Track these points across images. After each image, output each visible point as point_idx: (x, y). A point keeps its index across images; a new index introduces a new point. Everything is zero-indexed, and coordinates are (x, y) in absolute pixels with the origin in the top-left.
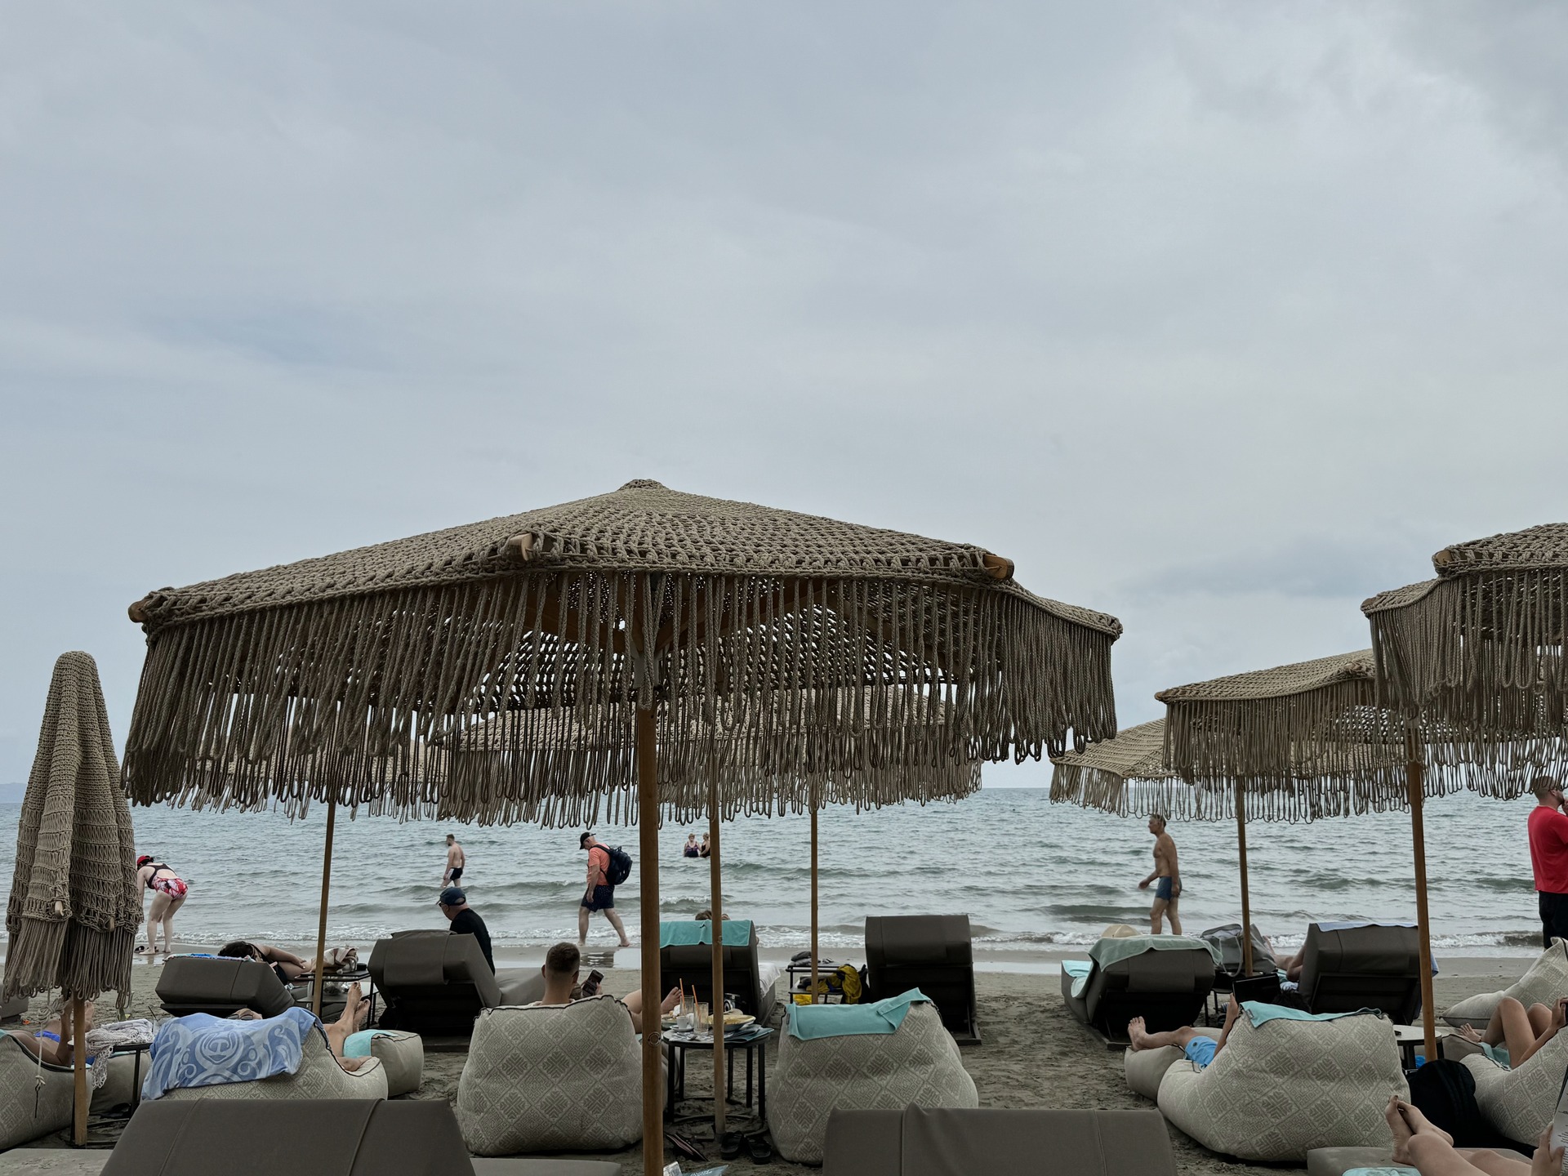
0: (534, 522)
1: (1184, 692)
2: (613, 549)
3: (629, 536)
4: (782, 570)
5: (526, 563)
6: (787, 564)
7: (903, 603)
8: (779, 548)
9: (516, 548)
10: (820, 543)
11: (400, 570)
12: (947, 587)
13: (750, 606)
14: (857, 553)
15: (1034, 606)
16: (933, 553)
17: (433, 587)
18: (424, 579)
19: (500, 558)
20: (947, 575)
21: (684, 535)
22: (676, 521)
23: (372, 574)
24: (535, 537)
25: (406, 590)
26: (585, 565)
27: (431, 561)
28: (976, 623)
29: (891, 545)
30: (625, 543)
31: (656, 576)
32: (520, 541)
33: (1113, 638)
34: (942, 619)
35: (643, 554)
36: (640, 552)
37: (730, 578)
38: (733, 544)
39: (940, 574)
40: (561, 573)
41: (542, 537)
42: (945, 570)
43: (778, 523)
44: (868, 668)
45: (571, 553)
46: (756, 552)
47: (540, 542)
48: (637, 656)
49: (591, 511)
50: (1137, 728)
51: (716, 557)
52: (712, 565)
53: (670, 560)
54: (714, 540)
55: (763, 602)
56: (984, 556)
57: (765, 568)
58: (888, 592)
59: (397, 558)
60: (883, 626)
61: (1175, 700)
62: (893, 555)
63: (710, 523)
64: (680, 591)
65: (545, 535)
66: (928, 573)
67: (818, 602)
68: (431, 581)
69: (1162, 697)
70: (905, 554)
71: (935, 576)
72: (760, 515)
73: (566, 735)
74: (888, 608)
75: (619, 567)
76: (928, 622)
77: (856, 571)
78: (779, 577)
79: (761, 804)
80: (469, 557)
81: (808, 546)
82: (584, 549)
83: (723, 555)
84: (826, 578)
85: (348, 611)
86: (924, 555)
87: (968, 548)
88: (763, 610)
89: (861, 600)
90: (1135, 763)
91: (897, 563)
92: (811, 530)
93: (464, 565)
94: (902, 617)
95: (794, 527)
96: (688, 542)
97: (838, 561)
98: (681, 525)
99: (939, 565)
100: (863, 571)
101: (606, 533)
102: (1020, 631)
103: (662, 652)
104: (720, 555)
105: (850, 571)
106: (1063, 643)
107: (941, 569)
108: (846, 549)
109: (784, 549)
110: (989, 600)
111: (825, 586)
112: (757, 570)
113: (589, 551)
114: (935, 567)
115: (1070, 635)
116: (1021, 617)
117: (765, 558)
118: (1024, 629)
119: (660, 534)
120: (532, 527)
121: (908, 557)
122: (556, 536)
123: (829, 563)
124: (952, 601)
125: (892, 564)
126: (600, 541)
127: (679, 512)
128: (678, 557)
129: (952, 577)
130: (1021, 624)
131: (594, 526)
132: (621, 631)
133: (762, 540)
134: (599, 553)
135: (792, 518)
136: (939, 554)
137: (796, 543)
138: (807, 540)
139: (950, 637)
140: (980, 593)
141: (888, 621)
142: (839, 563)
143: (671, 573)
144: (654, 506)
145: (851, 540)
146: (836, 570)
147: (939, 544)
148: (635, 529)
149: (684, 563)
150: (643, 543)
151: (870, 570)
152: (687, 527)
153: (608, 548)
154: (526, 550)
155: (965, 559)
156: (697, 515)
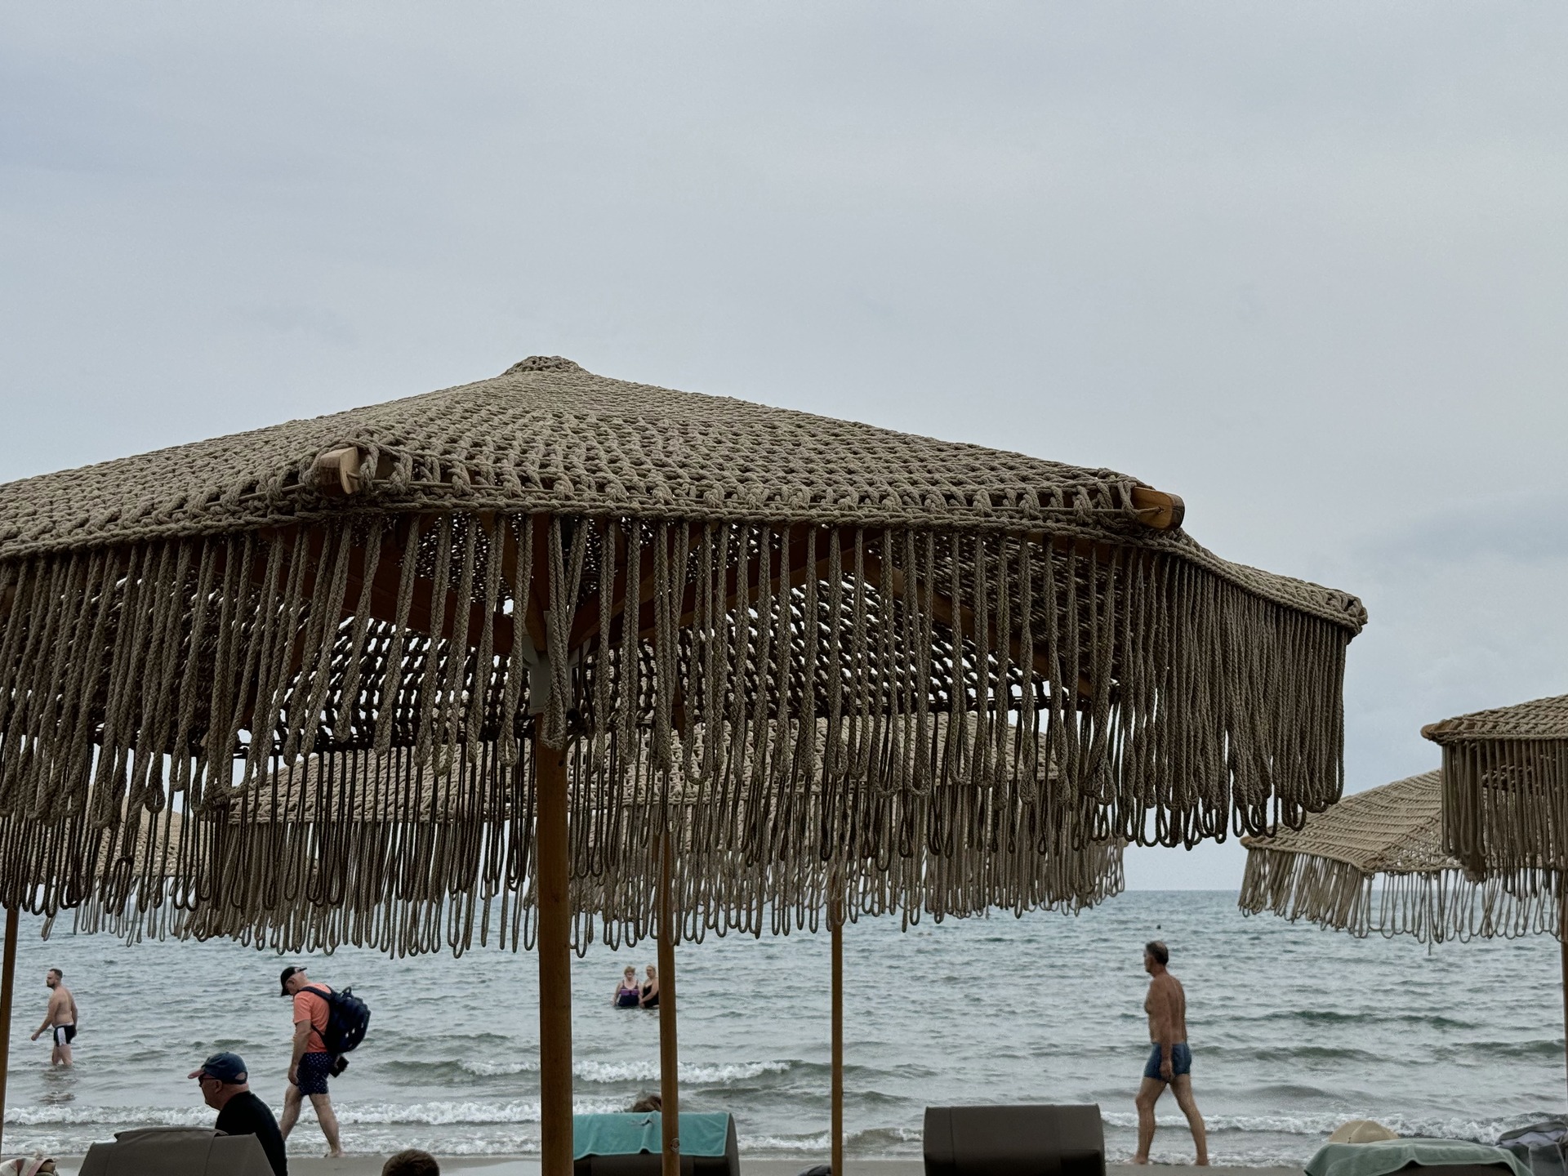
0: (361, 427)
1: (1472, 726)
2: (498, 475)
3: (524, 452)
4: (787, 511)
5: (347, 497)
6: (795, 503)
7: (993, 571)
8: (781, 474)
9: (330, 472)
10: (851, 466)
11: (131, 511)
12: (1066, 544)
13: (732, 574)
14: (914, 483)
15: (1218, 577)
16: (1046, 484)
17: (188, 539)
18: (173, 526)
19: (303, 489)
20: (1069, 522)
21: (618, 453)
22: (604, 427)
23: (82, 515)
24: (362, 453)
25: (141, 544)
26: (449, 501)
27: (183, 494)
28: (1120, 604)
29: (973, 470)
30: (518, 465)
31: (571, 521)
32: (338, 461)
33: (1351, 632)
34: (1062, 598)
35: (549, 483)
36: (543, 480)
37: (698, 526)
38: (702, 467)
39: (1058, 521)
40: (406, 517)
41: (376, 454)
42: (1066, 513)
43: (780, 432)
45: (424, 481)
46: (741, 482)
47: (372, 462)
48: (533, 658)
49: (459, 409)
50: (1389, 787)
51: (673, 490)
52: (667, 503)
53: (594, 494)
54: (670, 461)
55: (754, 566)
56: (1133, 490)
57: (758, 507)
58: (968, 552)
59: (125, 489)
60: (960, 608)
61: (1456, 738)
62: (976, 487)
63: (663, 431)
64: (612, 546)
65: (381, 451)
66: (1035, 518)
67: (848, 568)
68: (184, 529)
69: (1433, 734)
70: (998, 485)
71: (1050, 523)
72: (747, 419)
73: (412, 795)
74: (966, 578)
75: (508, 506)
76: (1037, 603)
77: (913, 515)
78: (780, 525)
79: (743, 913)
80: (250, 488)
81: (831, 472)
82: (446, 475)
83: (686, 486)
84: (860, 527)
85: (43, 579)
86: (1029, 487)
87: (1105, 475)
88: (753, 580)
89: (921, 567)
90: (1384, 846)
91: (983, 502)
92: (836, 444)
93: (241, 502)
94: (992, 593)
95: (807, 438)
96: (626, 463)
97: (882, 498)
98: (612, 435)
99: (1056, 505)
100: (925, 514)
101: (484, 448)
102: (1193, 620)
103: (577, 651)
104: (681, 485)
105: (903, 513)
106: (1265, 640)
107: (1059, 512)
108: (896, 476)
109: (789, 477)
110: (1141, 566)
111: (860, 538)
112: (745, 511)
113: (455, 477)
114: (1049, 508)
115: (1277, 626)
116: (1195, 596)
117: (758, 491)
118: (1201, 616)
119: (577, 450)
120: (358, 436)
121: (1003, 490)
122: (399, 451)
123: (867, 500)
124: (1077, 569)
125: (975, 503)
126: (475, 461)
127: (608, 413)
128: (608, 490)
129: (1078, 525)
130: (1194, 608)
131: (464, 436)
132: (508, 616)
133: (752, 460)
134: (473, 481)
135: (802, 423)
136: (1056, 486)
137: (810, 466)
138: (829, 462)
139: (1074, 628)
140: (1126, 553)
141: (968, 601)
142: (884, 501)
143: (596, 517)
144: (565, 402)
145: (905, 462)
146: (879, 513)
147: (1056, 469)
148: (534, 441)
149: (619, 500)
150: (548, 465)
151: (938, 512)
152: (623, 438)
153: (488, 473)
154: (348, 476)
155: (1099, 495)
156: (640, 419)
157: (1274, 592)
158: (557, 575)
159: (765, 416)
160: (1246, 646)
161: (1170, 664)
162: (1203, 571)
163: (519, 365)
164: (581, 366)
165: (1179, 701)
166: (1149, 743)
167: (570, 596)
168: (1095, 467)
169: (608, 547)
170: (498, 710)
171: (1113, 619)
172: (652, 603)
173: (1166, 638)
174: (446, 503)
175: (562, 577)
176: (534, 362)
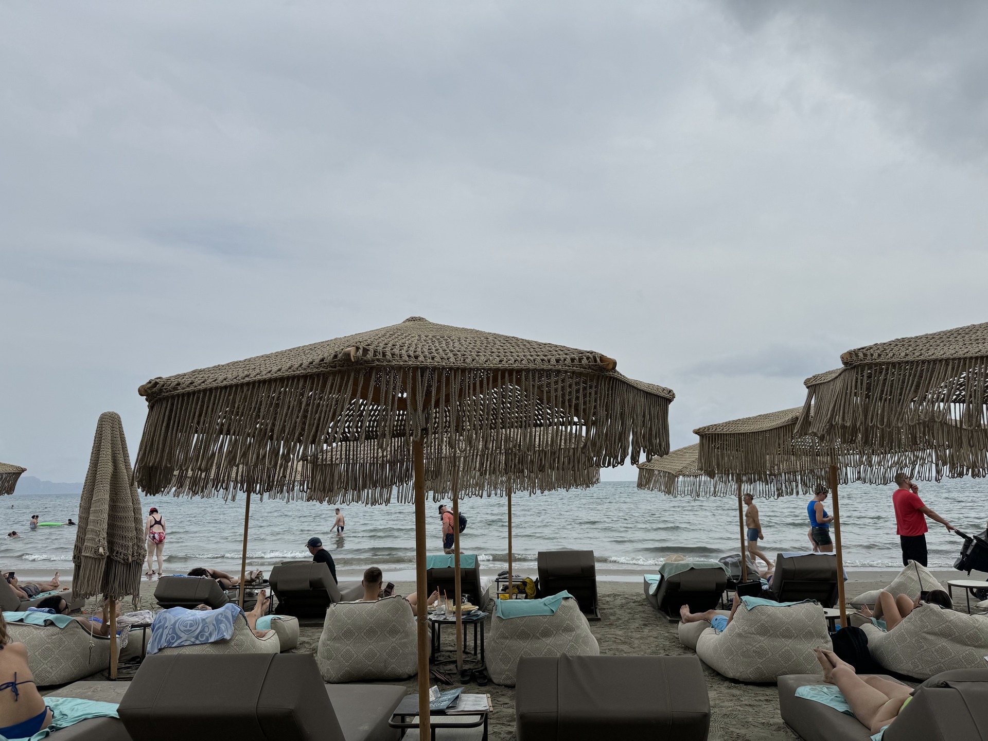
0: (357, 340)
1: (709, 429)
2: (400, 355)
3: (409, 347)
4: (492, 365)
5: (353, 363)
6: (494, 362)
7: (557, 382)
8: (490, 353)
9: (348, 355)
10: (512, 351)
11: (285, 367)
12: (581, 374)
13: (474, 385)
14: (532, 356)
15: (627, 384)
16: (573, 356)
17: (303, 376)
18: (298, 372)
19: (339, 360)
20: (580, 368)
21: (438, 347)
22: (434, 339)
23: (270, 369)
24: (358, 349)
25: (288, 378)
26: (385, 363)
27: (301, 362)
28: (596, 393)
29: (550, 351)
30: (407, 352)
31: (423, 369)
32: (350, 351)
33: (670, 401)
34: (578, 391)
35: (416, 357)
36: (414, 356)
37: (464, 370)
38: (465, 352)
39: (577, 367)
40: (372, 368)
41: (362, 349)
42: (579, 365)
43: (489, 340)
44: (538, 418)
45: (377, 357)
46: (477, 356)
47: (361, 351)
49: (388, 334)
51: (456, 359)
52: (454, 363)
53: (431, 361)
54: (455, 350)
55: (481, 382)
56: (600, 357)
57: (483, 364)
58: (549, 377)
59: (283, 360)
60: (547, 394)
61: (704, 433)
62: (551, 357)
63: (452, 340)
64: (437, 376)
65: (364, 348)
66: (570, 366)
67: (511, 382)
68: (302, 373)
69: (697, 432)
70: (558, 356)
71: (574, 368)
72: (479, 336)
74: (548, 385)
76: (570, 392)
77: (531, 366)
78: (490, 369)
79: (477, 491)
80: (322, 360)
81: (505, 352)
82: (384, 355)
83: (460, 358)
84: (515, 370)
85: (257, 389)
86: (568, 357)
87: (591, 353)
88: (481, 386)
89: (534, 381)
90: (682, 468)
91: (553, 361)
92: (507, 344)
93: (320, 364)
94: (556, 390)
95: (498, 342)
96: (441, 351)
97: (522, 361)
98: (437, 342)
99: (576, 362)
100: (535, 365)
101: (396, 346)
102: (619, 397)
103: (426, 409)
104: (458, 357)
105: (528, 365)
107: (577, 364)
108: (526, 354)
109: (492, 354)
110: (603, 381)
111: (515, 373)
112: (478, 365)
113: (387, 356)
114: (574, 363)
115: (646, 400)
116: (620, 390)
117: (482, 359)
118: (621, 396)
119: (425, 347)
120: (356, 343)
121: (559, 358)
122: (369, 348)
123: (517, 361)
124: (583, 381)
125: (551, 362)
126: (393, 351)
127: (435, 334)
128: (435, 359)
129: (583, 368)
130: (620, 394)
131: (390, 343)
132: (405, 398)
133: (481, 349)
134: (393, 357)
135: (496, 337)
136: (576, 356)
137: (499, 351)
138: (505, 349)
139: (581, 400)
140: (598, 377)
141: (549, 392)
143: (431, 368)
144: (422, 331)
145: (529, 349)
146: (521, 365)
147: (576, 351)
148: (412, 344)
149: (439, 362)
150: (416, 352)
151: (539, 365)
152: (440, 343)
153: (397, 354)
154: (353, 356)
155: (590, 359)
156: (445, 336)
157: (646, 388)
158: (419, 385)
159: (484, 335)
160: (636, 405)
161: (611, 411)
162: (623, 382)
163: (407, 319)
164: (427, 320)
167: (423, 391)
168: (588, 350)
169: (435, 377)
171: (594, 397)
172: (449, 394)
175: (421, 385)
176: (412, 319)
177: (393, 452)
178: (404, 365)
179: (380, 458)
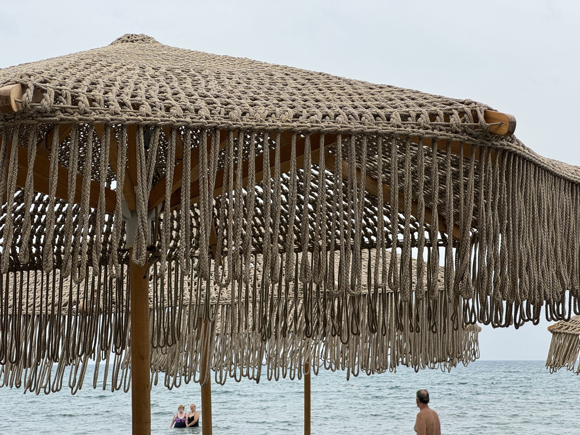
0: (23, 72)
2: (106, 101)
3: (122, 88)
4: (279, 123)
5: (15, 114)
6: (283, 118)
7: (402, 163)
8: (276, 102)
9: (5, 98)
10: (318, 97)
12: (447, 143)
13: (246, 165)
14: (355, 107)
15: (536, 165)
16: (433, 108)
20: (447, 131)
21: (178, 89)
22: (170, 74)
24: (24, 87)
26: (77, 116)
29: (391, 100)
30: (118, 96)
31: (149, 129)
32: (9, 92)
34: (443, 180)
35: (136, 107)
36: (133, 105)
37: (225, 132)
38: (228, 98)
39: (441, 130)
41: (32, 88)
42: (445, 126)
43: (275, 77)
44: (366, 231)
45: (62, 104)
46: (252, 106)
47: (30, 92)
48: (129, 215)
49: (82, 64)
51: (211, 110)
52: (207, 118)
53: (163, 113)
54: (209, 94)
56: (485, 111)
57: (261, 121)
58: (387, 152)
60: (383, 186)
62: (392, 110)
63: (205, 77)
64: (174, 144)
65: (35, 86)
66: (427, 128)
70: (405, 109)
71: (436, 132)
72: (256, 70)
74: (387, 168)
76: (428, 183)
77: (355, 126)
78: (274, 133)
81: (306, 101)
82: (75, 101)
83: (219, 109)
84: (323, 133)
86: (423, 110)
87: (469, 103)
88: (258, 170)
89: (359, 160)
91: (396, 119)
92: (309, 85)
94: (401, 178)
95: (291, 81)
96: (182, 95)
97: (336, 116)
98: (175, 79)
99: (440, 121)
100: (362, 126)
101: (98, 85)
102: (521, 190)
103: (154, 210)
104: (215, 108)
105: (349, 125)
106: (565, 203)
107: (441, 125)
108: (344, 103)
109: (281, 103)
110: (490, 157)
111: (322, 140)
112: (254, 123)
113: (80, 103)
114: (435, 122)
115: (572, 195)
116: (522, 176)
117: (262, 111)
118: (526, 188)
119: (153, 87)
120: (21, 78)
121: (408, 112)
122: (46, 87)
123: (327, 117)
124: (452, 162)
125: (391, 119)
126: (92, 93)
127: (172, 67)
128: (172, 110)
129: (452, 133)
130: (522, 183)
131: (86, 78)
132: (113, 191)
133: (258, 94)
134: (91, 105)
135: (289, 73)
136: (440, 110)
137: (293, 97)
138: (304, 95)
139: (451, 196)
140: (481, 149)
141: (387, 182)
142: (337, 118)
143: (165, 126)
144: (147, 60)
145: (350, 95)
146: (334, 125)
147: (440, 100)
148: (127, 82)
149: (178, 117)
150: (136, 96)
151: (370, 125)
152: (181, 81)
153: (100, 100)
154: (15, 101)
155: (465, 115)
156: (191, 70)
157: (570, 174)
158: (141, 161)
159: (266, 69)
160: (553, 206)
161: (508, 219)
162: (527, 161)
163: (119, 39)
164: (156, 40)
165: (514, 238)
166: (496, 263)
167: (149, 174)
168: (463, 99)
169: (172, 144)
170: (108, 247)
171: (473, 192)
172: (198, 182)
173: (506, 200)
174: (75, 118)
175: (144, 162)
176: (129, 38)
177: (89, 294)
178: (112, 120)
179: (65, 305)
